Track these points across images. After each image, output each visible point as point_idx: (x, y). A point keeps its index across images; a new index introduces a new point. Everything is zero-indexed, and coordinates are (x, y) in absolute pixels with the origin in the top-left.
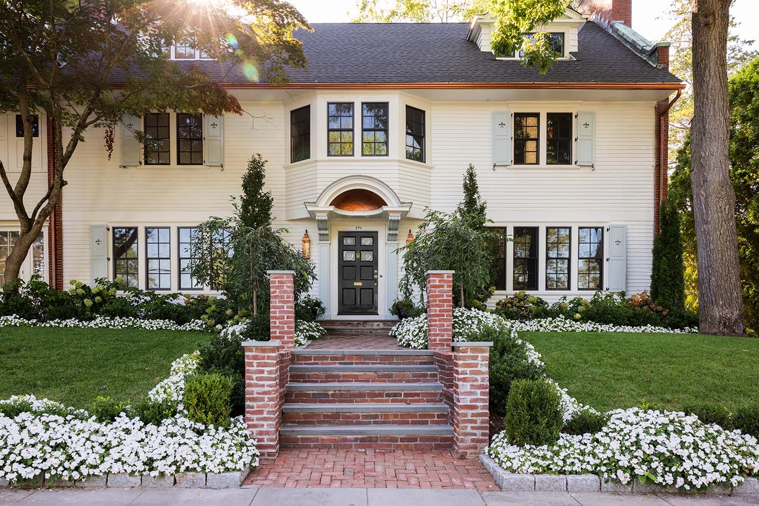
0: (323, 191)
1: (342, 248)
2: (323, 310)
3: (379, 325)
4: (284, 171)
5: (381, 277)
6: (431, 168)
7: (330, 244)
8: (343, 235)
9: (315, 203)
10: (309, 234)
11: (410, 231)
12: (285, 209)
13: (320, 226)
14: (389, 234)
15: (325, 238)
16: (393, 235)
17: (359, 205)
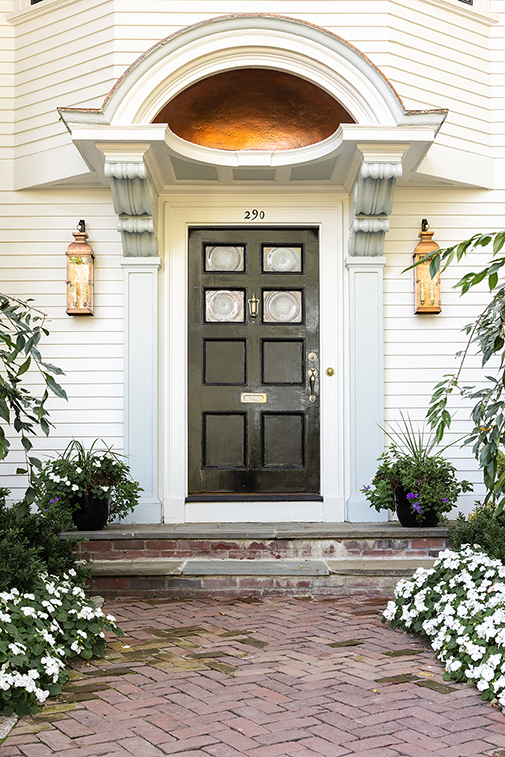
0: (128, 72)
1: (202, 282)
2: (131, 493)
3: (332, 550)
4: (11, 31)
5: (330, 374)
6: (489, 22)
7: (160, 267)
8: (202, 238)
9: (97, 112)
10: (92, 234)
11: (425, 222)
12: (11, 153)
13: (124, 201)
14: (360, 232)
15: (144, 244)
16: (370, 234)
17: (255, 129)
